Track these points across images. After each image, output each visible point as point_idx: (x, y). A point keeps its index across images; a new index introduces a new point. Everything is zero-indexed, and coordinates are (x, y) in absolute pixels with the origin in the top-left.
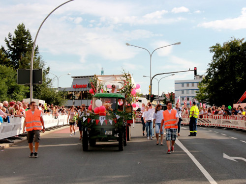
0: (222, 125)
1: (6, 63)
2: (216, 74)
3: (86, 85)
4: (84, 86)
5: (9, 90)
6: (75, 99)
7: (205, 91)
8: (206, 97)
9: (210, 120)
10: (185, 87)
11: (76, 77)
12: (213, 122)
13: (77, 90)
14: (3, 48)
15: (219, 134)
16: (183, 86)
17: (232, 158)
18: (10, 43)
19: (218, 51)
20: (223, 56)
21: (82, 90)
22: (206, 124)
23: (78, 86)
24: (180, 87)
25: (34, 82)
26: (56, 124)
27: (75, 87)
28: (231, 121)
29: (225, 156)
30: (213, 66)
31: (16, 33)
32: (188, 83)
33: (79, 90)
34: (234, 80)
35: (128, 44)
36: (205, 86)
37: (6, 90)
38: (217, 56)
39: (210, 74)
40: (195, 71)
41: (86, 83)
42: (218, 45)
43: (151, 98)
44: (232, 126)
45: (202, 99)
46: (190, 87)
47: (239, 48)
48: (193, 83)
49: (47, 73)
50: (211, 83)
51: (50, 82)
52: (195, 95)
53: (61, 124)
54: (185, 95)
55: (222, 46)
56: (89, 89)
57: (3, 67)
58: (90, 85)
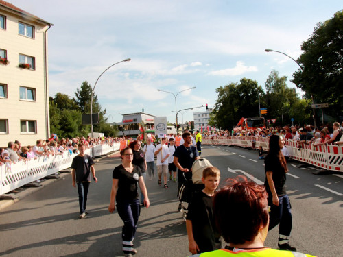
0: (227, 143)
1: (76, 108)
2: (221, 107)
4: (131, 121)
6: (124, 131)
7: (215, 119)
8: (216, 123)
9: (219, 140)
10: (201, 117)
11: (125, 115)
12: (221, 142)
14: (74, 99)
15: (225, 151)
16: (199, 116)
17: (234, 171)
18: (78, 95)
19: (221, 91)
20: (226, 94)
21: (130, 123)
22: (216, 143)
24: (197, 117)
26: (111, 150)
27: (124, 121)
28: (233, 140)
29: (229, 170)
30: (219, 102)
31: (82, 88)
32: (202, 114)
33: (127, 123)
34: (233, 110)
35: (159, 90)
36: (214, 116)
37: (77, 128)
38: (221, 95)
39: (217, 107)
40: (207, 106)
41: (132, 118)
42: (221, 87)
43: (178, 127)
44: (233, 144)
45: (213, 125)
46: (204, 117)
47: (235, 89)
48: (206, 114)
49: (104, 113)
50: (218, 113)
51: (106, 119)
52: (208, 122)
53: (115, 150)
54: (201, 122)
55: (224, 88)
56: (134, 123)
57: (75, 111)
58: (135, 120)
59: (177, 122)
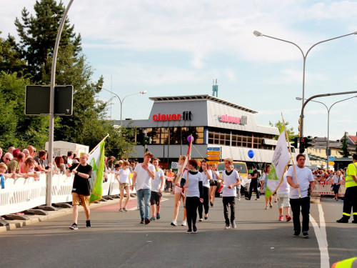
3: (179, 115)
4: (175, 118)
5: (20, 123)
6: (148, 144)
11: (159, 99)
13: (160, 124)
14: (11, 40)
18: (26, 30)
21: (171, 124)
23: (164, 116)
25: (56, 111)
27: (155, 118)
31: (37, 9)
33: (166, 124)
35: (258, 34)
37: (14, 124)
41: (179, 110)
43: (303, 143)
49: (98, 89)
51: (102, 108)
56: (184, 125)
57: (11, 77)
58: (188, 116)
59: (301, 129)
